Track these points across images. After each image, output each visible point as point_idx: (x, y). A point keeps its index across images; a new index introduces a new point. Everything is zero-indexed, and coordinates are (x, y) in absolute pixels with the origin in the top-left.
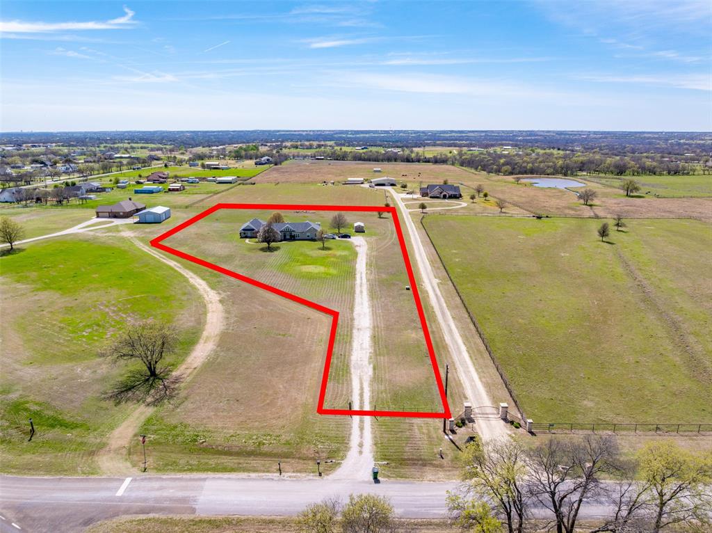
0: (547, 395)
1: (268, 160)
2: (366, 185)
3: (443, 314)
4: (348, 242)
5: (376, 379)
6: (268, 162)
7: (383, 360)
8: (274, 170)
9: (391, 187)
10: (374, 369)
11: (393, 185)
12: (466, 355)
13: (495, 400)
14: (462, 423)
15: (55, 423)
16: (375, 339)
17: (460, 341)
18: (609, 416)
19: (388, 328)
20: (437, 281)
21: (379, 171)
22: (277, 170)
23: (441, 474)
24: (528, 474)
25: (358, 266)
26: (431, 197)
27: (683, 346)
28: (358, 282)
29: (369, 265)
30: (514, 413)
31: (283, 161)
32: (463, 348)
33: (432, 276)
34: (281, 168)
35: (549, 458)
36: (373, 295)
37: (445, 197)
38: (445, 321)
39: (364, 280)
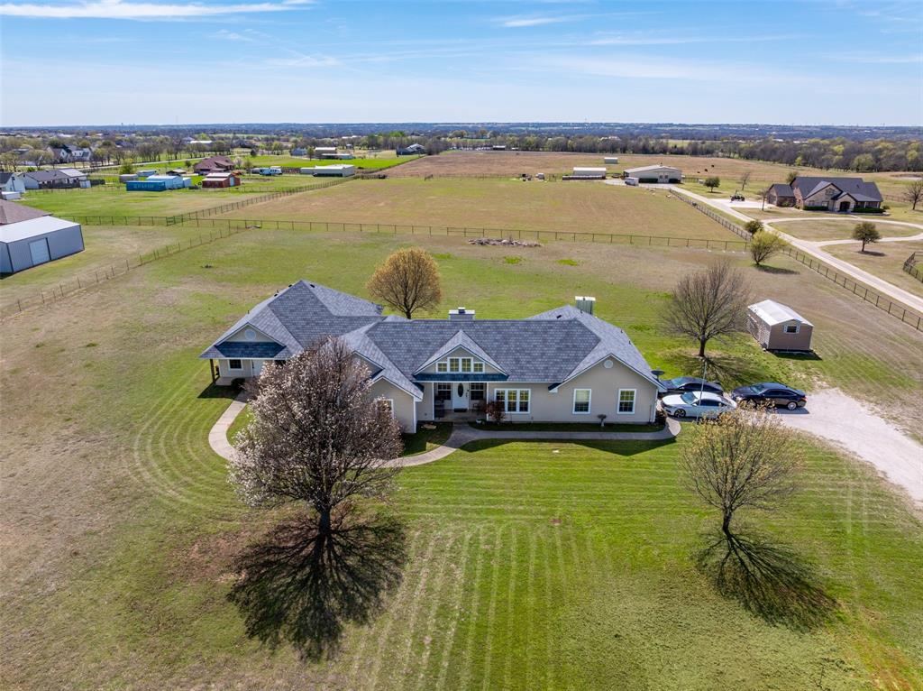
1: (418, 148)
2: (615, 182)
6: (419, 151)
8: (428, 160)
11: (674, 182)
21: (615, 163)
22: (431, 161)
26: (807, 208)
31: (441, 151)
34: (439, 158)
37: (843, 208)
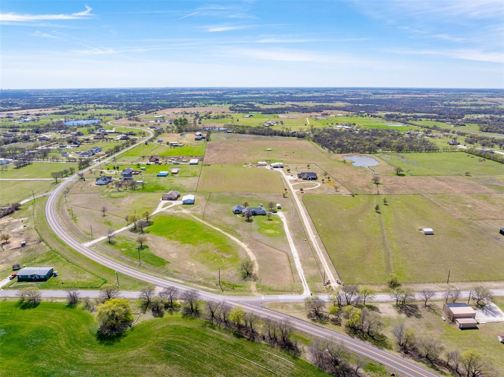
0: (348, 277)
1: (200, 135)
2: (268, 167)
3: (319, 251)
4: (277, 215)
5: (305, 273)
7: (305, 267)
9: (281, 169)
10: (304, 270)
11: (282, 167)
12: (327, 265)
13: (335, 278)
14: (328, 284)
15: (236, 286)
16: (301, 261)
17: (325, 261)
18: (362, 282)
19: (304, 257)
20: (315, 236)
21: (270, 150)
23: (324, 294)
24: (341, 292)
25: (285, 229)
26: (303, 179)
27: (388, 261)
28: (288, 237)
29: (289, 229)
30: (340, 281)
32: (326, 263)
33: (313, 234)
34: (212, 145)
35: (345, 290)
36: (295, 244)
37: (309, 179)
38: (320, 254)
39: (290, 237)
